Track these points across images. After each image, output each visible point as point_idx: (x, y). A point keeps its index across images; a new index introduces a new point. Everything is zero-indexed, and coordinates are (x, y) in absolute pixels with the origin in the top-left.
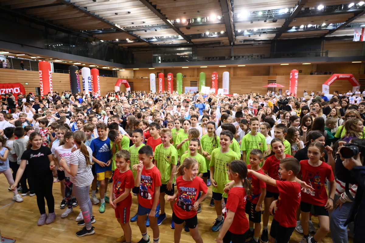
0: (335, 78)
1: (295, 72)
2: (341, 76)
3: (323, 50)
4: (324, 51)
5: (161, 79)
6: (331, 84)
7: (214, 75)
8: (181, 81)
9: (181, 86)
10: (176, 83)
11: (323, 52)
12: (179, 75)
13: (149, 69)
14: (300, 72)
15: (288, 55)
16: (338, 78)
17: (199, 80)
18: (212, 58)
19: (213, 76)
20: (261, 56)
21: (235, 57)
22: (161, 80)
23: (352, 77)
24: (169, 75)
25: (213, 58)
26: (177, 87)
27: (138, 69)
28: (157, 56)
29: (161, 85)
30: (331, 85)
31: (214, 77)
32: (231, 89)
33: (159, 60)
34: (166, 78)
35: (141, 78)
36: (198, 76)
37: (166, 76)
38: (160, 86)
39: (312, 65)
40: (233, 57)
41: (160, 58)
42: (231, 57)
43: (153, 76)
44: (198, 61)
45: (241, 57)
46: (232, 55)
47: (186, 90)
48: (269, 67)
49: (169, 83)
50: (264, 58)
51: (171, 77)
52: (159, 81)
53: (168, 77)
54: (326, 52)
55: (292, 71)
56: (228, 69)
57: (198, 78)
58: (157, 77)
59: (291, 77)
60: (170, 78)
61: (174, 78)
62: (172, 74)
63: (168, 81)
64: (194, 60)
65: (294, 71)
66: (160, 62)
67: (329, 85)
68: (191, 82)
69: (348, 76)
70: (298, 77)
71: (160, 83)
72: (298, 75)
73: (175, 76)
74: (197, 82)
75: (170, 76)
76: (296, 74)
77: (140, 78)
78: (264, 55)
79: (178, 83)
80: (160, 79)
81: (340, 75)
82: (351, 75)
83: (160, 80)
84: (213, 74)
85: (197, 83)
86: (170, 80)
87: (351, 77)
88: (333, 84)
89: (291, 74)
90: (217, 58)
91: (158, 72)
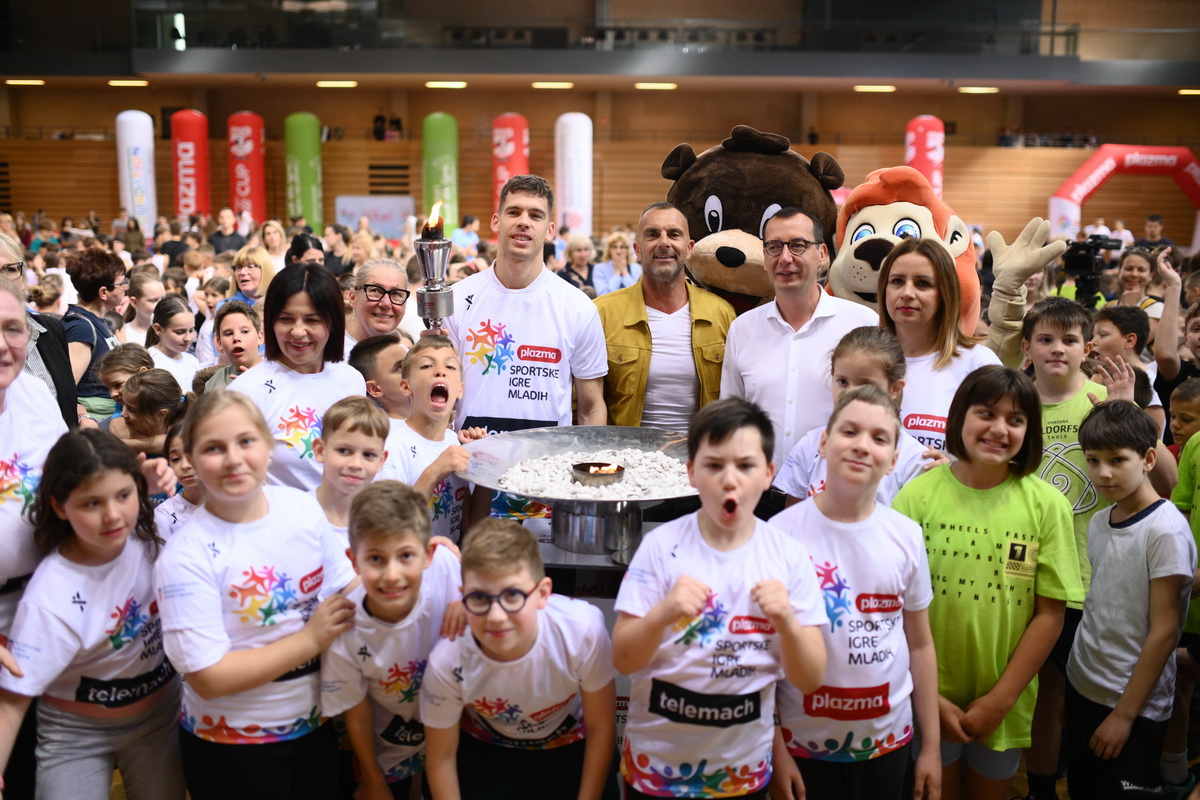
0: (1108, 165)
1: (929, 128)
2: (1135, 156)
3: (1053, 23)
4: (1060, 28)
5: (190, 146)
6: (1088, 197)
7: (509, 132)
8: (314, 164)
9: (316, 193)
10: (284, 174)
11: (1053, 34)
12: (303, 126)
13: (114, 83)
14: (950, 129)
15: (891, 39)
16: (1121, 169)
17: (420, 157)
18: (493, 33)
19: (501, 135)
20: (759, 37)
21: (620, 35)
22: (187, 153)
23: (1187, 164)
24: (241, 124)
25: (501, 34)
26: (290, 194)
27: (39, 82)
28: (161, 13)
29: (188, 186)
30: (1089, 203)
31: (509, 140)
32: (605, 212)
33: (176, 35)
34: (222, 144)
35: (63, 137)
36: (416, 134)
37: (216, 131)
38: (182, 189)
39: (1002, 99)
40: (610, 36)
41: (179, 22)
42: (600, 35)
43: (136, 129)
44: (413, 46)
45: (653, 36)
46: (607, 24)
47: (344, 213)
48: (798, 97)
49: (242, 172)
50: (774, 48)
51: (254, 138)
52: (177, 159)
53: (233, 137)
54: (1067, 34)
55: (913, 123)
56: (583, 99)
57: (413, 145)
58: (165, 134)
59: (911, 153)
60: (243, 140)
61: (272, 144)
62: (258, 120)
63: (232, 160)
64: (391, 44)
65: (923, 124)
66: (181, 45)
67: (1079, 200)
68: (372, 167)
69: (1168, 154)
70: (946, 156)
71: (182, 172)
72: (946, 144)
73: (274, 135)
74: (406, 167)
75: (247, 131)
76: (936, 139)
77: (56, 135)
78: (773, 32)
79: (293, 175)
80: (182, 146)
81: (1132, 152)
82: (1184, 151)
83: (186, 151)
84: (505, 125)
85: (406, 176)
86: (248, 157)
87: (1182, 163)
88: (1098, 194)
89: (911, 137)
90: (519, 34)
91: (170, 103)
